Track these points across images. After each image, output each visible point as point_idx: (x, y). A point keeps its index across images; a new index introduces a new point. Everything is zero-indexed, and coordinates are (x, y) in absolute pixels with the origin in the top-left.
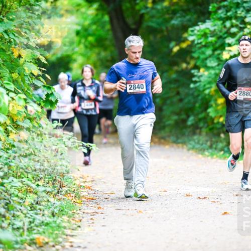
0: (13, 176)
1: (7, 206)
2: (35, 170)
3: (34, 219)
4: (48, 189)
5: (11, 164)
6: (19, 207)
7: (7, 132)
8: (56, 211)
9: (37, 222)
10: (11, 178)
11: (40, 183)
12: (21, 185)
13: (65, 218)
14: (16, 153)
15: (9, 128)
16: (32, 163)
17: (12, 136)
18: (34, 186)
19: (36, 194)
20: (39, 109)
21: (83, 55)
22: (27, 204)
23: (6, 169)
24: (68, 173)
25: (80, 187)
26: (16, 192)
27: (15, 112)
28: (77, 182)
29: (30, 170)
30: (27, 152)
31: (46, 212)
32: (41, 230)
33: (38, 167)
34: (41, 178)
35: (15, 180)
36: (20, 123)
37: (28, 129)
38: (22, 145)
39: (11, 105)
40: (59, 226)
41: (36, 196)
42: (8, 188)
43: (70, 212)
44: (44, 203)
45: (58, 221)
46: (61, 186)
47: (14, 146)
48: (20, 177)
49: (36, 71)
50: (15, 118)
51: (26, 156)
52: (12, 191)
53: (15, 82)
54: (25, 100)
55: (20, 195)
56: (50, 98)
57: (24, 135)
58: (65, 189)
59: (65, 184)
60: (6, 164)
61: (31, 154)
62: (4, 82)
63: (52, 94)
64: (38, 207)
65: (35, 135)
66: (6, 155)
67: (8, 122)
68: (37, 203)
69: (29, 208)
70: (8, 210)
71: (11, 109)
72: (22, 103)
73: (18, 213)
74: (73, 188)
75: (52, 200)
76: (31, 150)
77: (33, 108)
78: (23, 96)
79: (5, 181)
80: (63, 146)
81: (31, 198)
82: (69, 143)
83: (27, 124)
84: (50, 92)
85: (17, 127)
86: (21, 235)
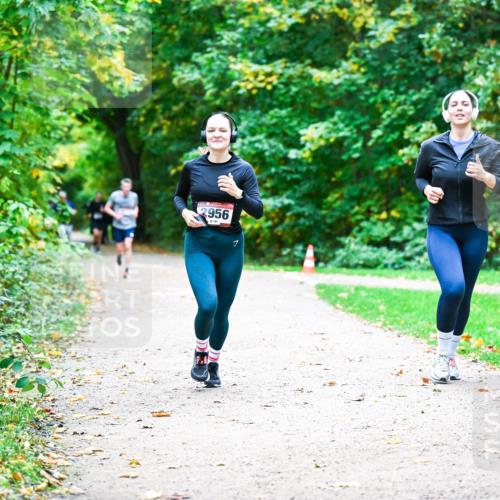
0: (34, 281)
1: (27, 306)
2: (51, 275)
3: (51, 317)
4: (63, 292)
5: (31, 270)
6: (37, 307)
7: (27, 242)
8: (69, 310)
9: (53, 320)
10: (30, 282)
11: (56, 286)
12: (38, 288)
13: (78, 316)
14: (34, 259)
15: (29, 239)
16: (49, 269)
17: (32, 245)
18: (50, 289)
19: (52, 295)
20: (56, 222)
21: (93, 176)
22: (44, 305)
23: (26, 274)
24: (80, 276)
25: (90, 289)
26: (35, 294)
27: (34, 225)
28: (88, 286)
29: (46, 275)
30: (44, 260)
31: (61, 312)
32: (55, 326)
33: (53, 272)
34: (55, 283)
35: (34, 284)
36: (40, 235)
37: (46, 240)
38: (39, 253)
39: (30, 219)
40: (72, 324)
41: (51, 299)
42: (28, 290)
43: (82, 311)
44: (58, 304)
45: (72, 319)
46: (74, 289)
47: (32, 254)
48: (38, 281)
49: (52, 189)
50: (34, 231)
51: (42, 263)
52: (31, 293)
53: (35, 199)
54: (44, 215)
55: (38, 296)
56: (65, 214)
57: (42, 244)
58: (78, 291)
59: (77, 286)
60: (26, 270)
61: (48, 261)
62: (26, 199)
63: (65, 210)
64: (54, 307)
65: (51, 245)
66: (25, 262)
67: (28, 233)
68: (53, 303)
69: (46, 308)
70: (27, 309)
71: (30, 222)
72: (40, 217)
73: (37, 312)
74: (85, 291)
75: (67, 301)
76: (48, 258)
77: (51, 221)
78: (41, 211)
79: (25, 284)
80: (74, 254)
81: (47, 299)
82: (80, 251)
83: (44, 235)
84: (64, 207)
85: (38, 239)
86: (39, 331)
